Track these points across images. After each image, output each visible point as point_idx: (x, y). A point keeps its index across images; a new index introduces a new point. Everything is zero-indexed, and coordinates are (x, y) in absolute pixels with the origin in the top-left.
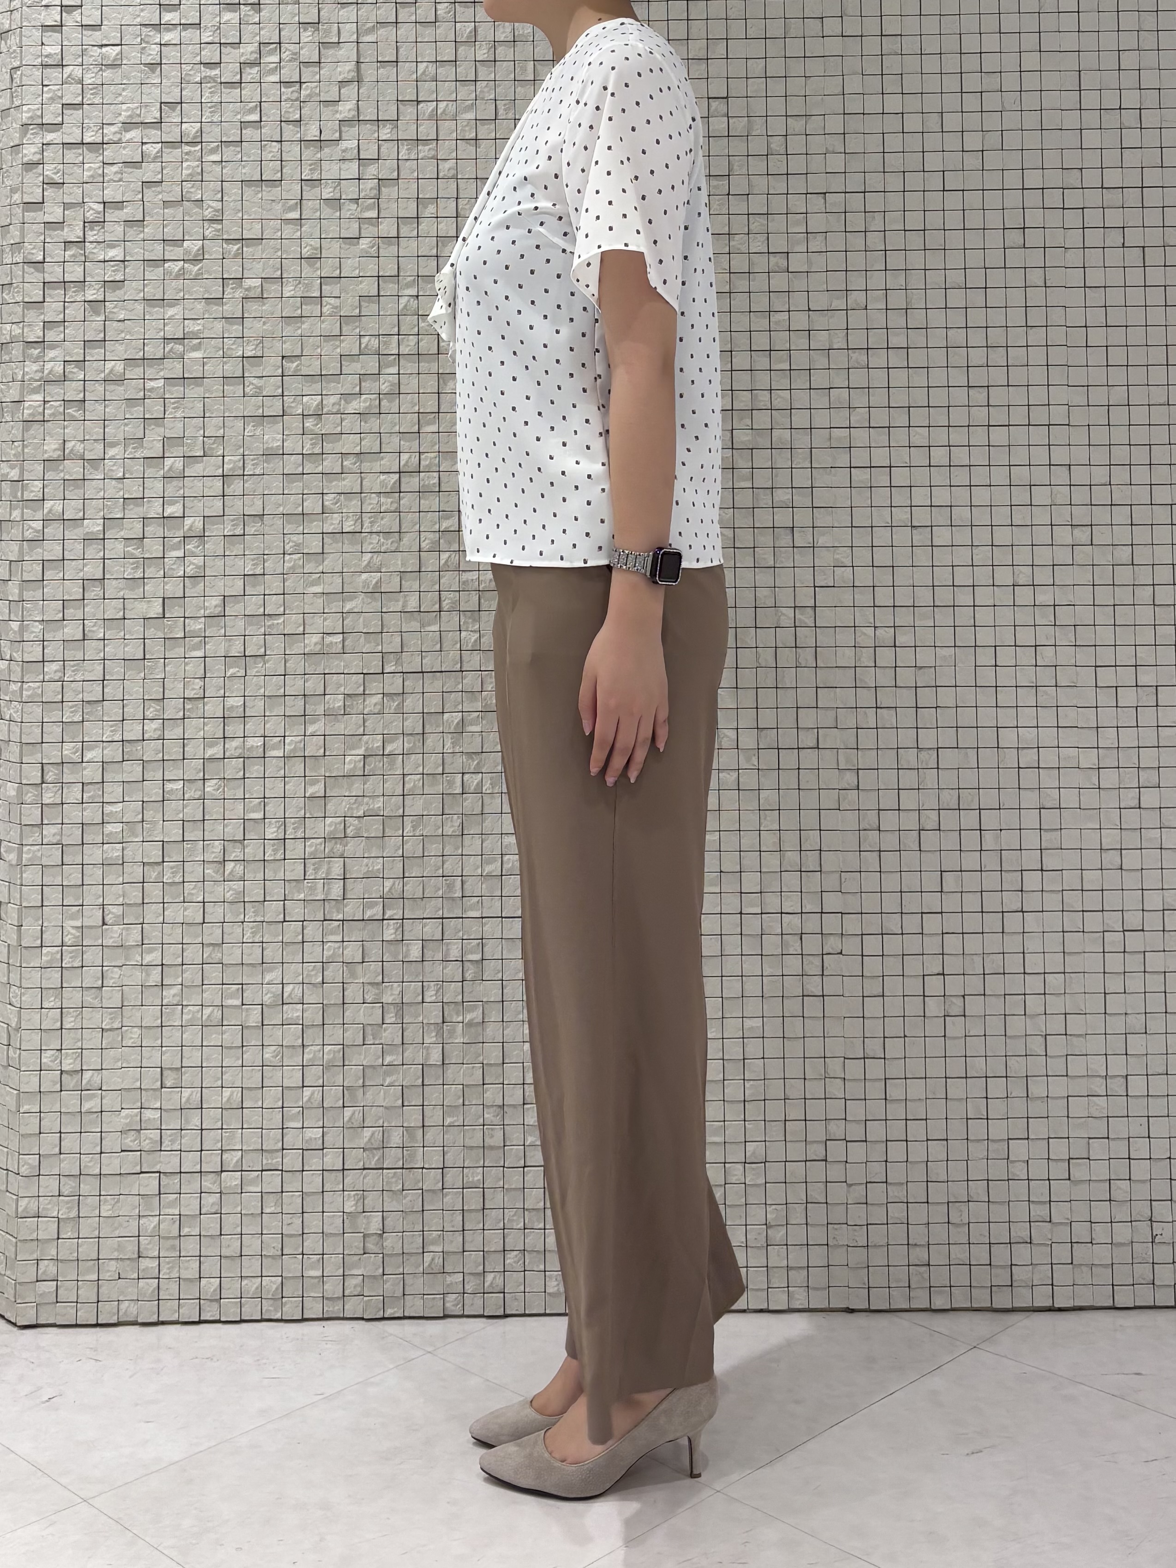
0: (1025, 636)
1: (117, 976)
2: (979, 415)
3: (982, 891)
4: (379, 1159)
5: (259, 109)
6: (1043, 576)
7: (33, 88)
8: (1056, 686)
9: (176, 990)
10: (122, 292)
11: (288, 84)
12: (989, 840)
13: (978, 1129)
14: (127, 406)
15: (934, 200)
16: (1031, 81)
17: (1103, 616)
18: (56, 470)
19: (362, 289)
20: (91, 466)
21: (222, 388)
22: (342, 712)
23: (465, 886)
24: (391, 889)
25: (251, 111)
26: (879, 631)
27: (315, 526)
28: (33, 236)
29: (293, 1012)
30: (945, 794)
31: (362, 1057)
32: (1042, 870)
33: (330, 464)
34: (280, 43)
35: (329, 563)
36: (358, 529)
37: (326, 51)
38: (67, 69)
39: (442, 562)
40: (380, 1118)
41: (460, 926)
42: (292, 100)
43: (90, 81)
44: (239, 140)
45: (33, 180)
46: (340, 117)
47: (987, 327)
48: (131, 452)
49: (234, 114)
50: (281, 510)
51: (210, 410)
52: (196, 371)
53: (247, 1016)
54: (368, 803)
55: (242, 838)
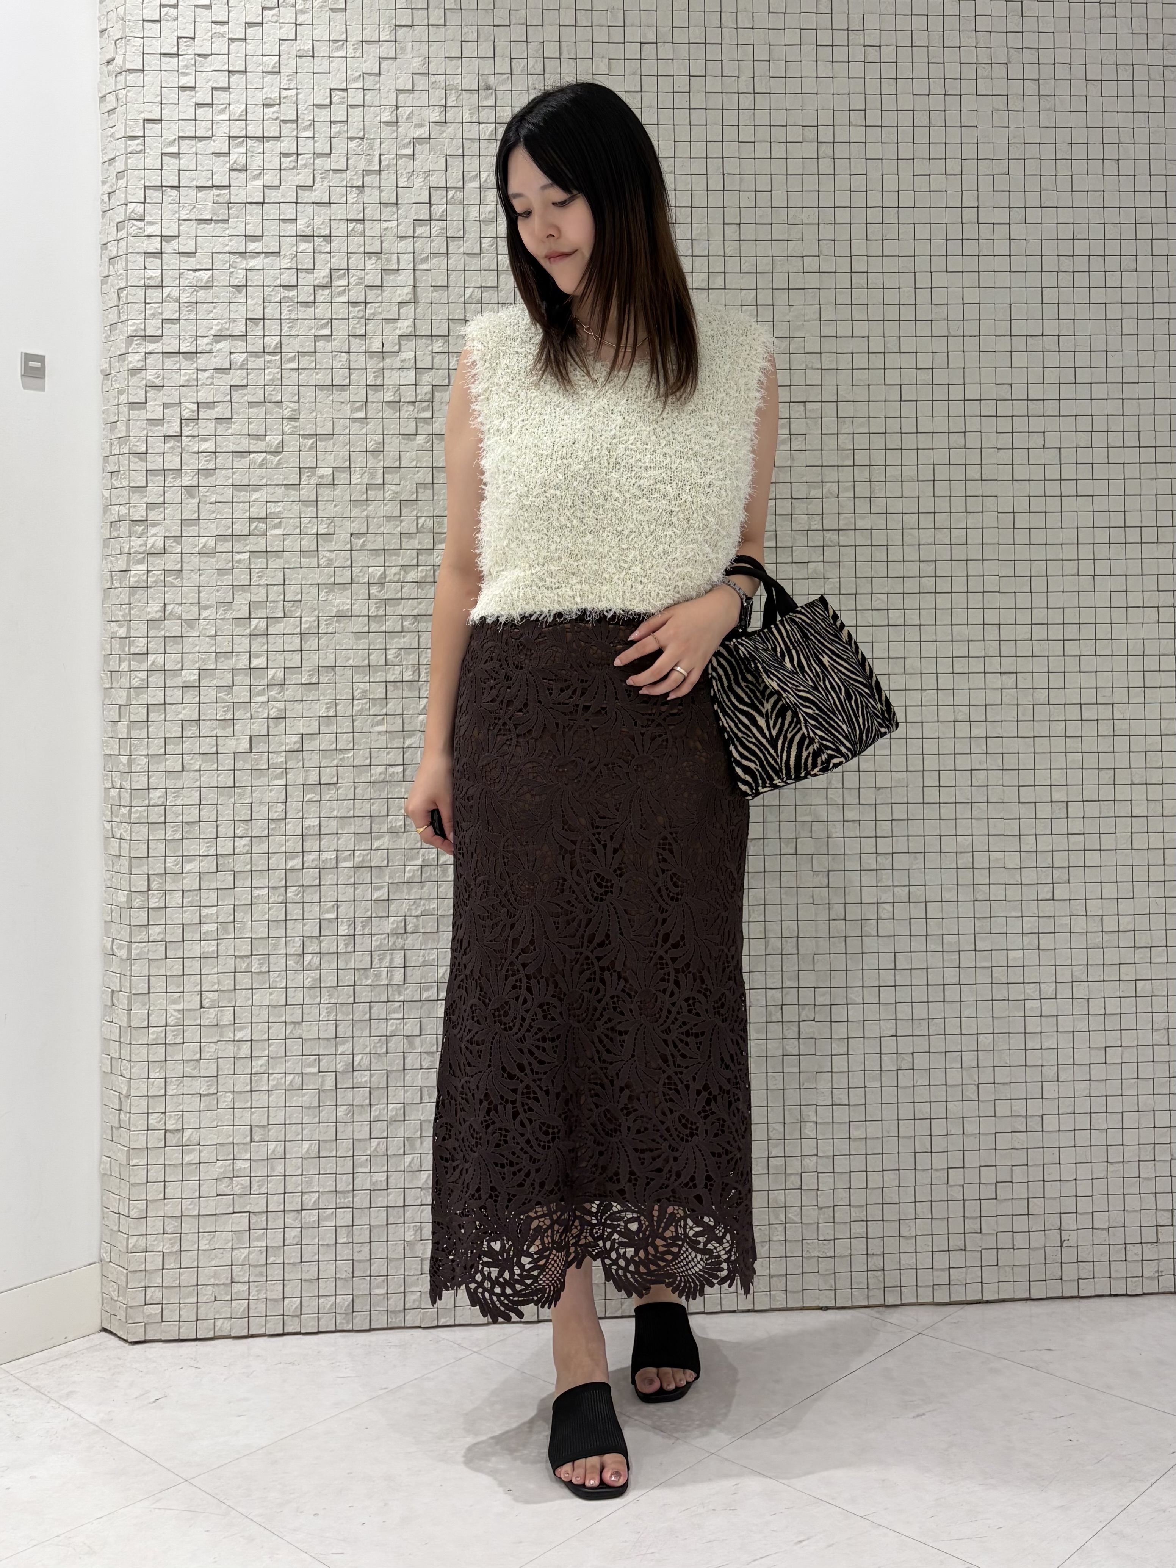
1: (213, 1050)
2: (928, 584)
3: (927, 969)
5: (330, 325)
6: (977, 714)
7: (136, 306)
8: (987, 802)
9: (263, 1061)
10: (213, 478)
11: (355, 304)
12: (933, 927)
13: (923, 1161)
14: (218, 575)
15: (893, 409)
16: (971, 312)
17: (1025, 746)
18: (158, 628)
19: (419, 478)
20: (189, 626)
21: (300, 560)
22: (402, 830)
25: (324, 326)
27: (380, 676)
28: (138, 431)
29: (363, 1078)
30: (897, 890)
31: (419, 1113)
32: (975, 950)
33: (391, 624)
34: (348, 270)
35: (393, 706)
36: (416, 678)
37: (387, 276)
38: (166, 291)
42: (358, 318)
43: (185, 300)
44: (313, 350)
45: (137, 383)
46: (399, 332)
47: (934, 513)
48: (222, 614)
49: (308, 329)
50: (350, 662)
51: (289, 579)
52: (278, 545)
53: (323, 1082)
54: (424, 905)
55: (318, 935)
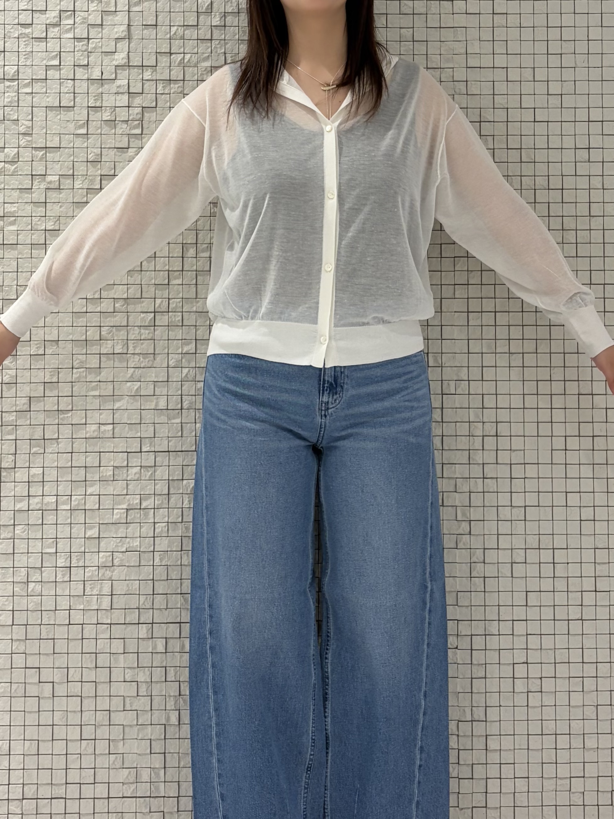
0: (586, 430)
3: (554, 606)
4: (134, 790)
5: (59, 57)
8: (607, 464)
11: (80, 39)
12: (560, 571)
13: (549, 770)
15: (528, 129)
21: (30, 251)
22: (112, 479)
24: (144, 602)
25: (54, 58)
26: (486, 425)
27: (95, 349)
29: (75, 688)
30: (529, 538)
31: (123, 719)
32: (596, 591)
33: (106, 306)
34: (74, 11)
35: (104, 375)
36: (125, 351)
37: (106, 17)
40: (134, 762)
42: (82, 51)
44: (45, 78)
46: (115, 63)
47: (563, 216)
49: (40, 59)
50: (70, 337)
51: (21, 267)
52: (13, 239)
53: (43, 690)
54: (129, 543)
55: (40, 566)
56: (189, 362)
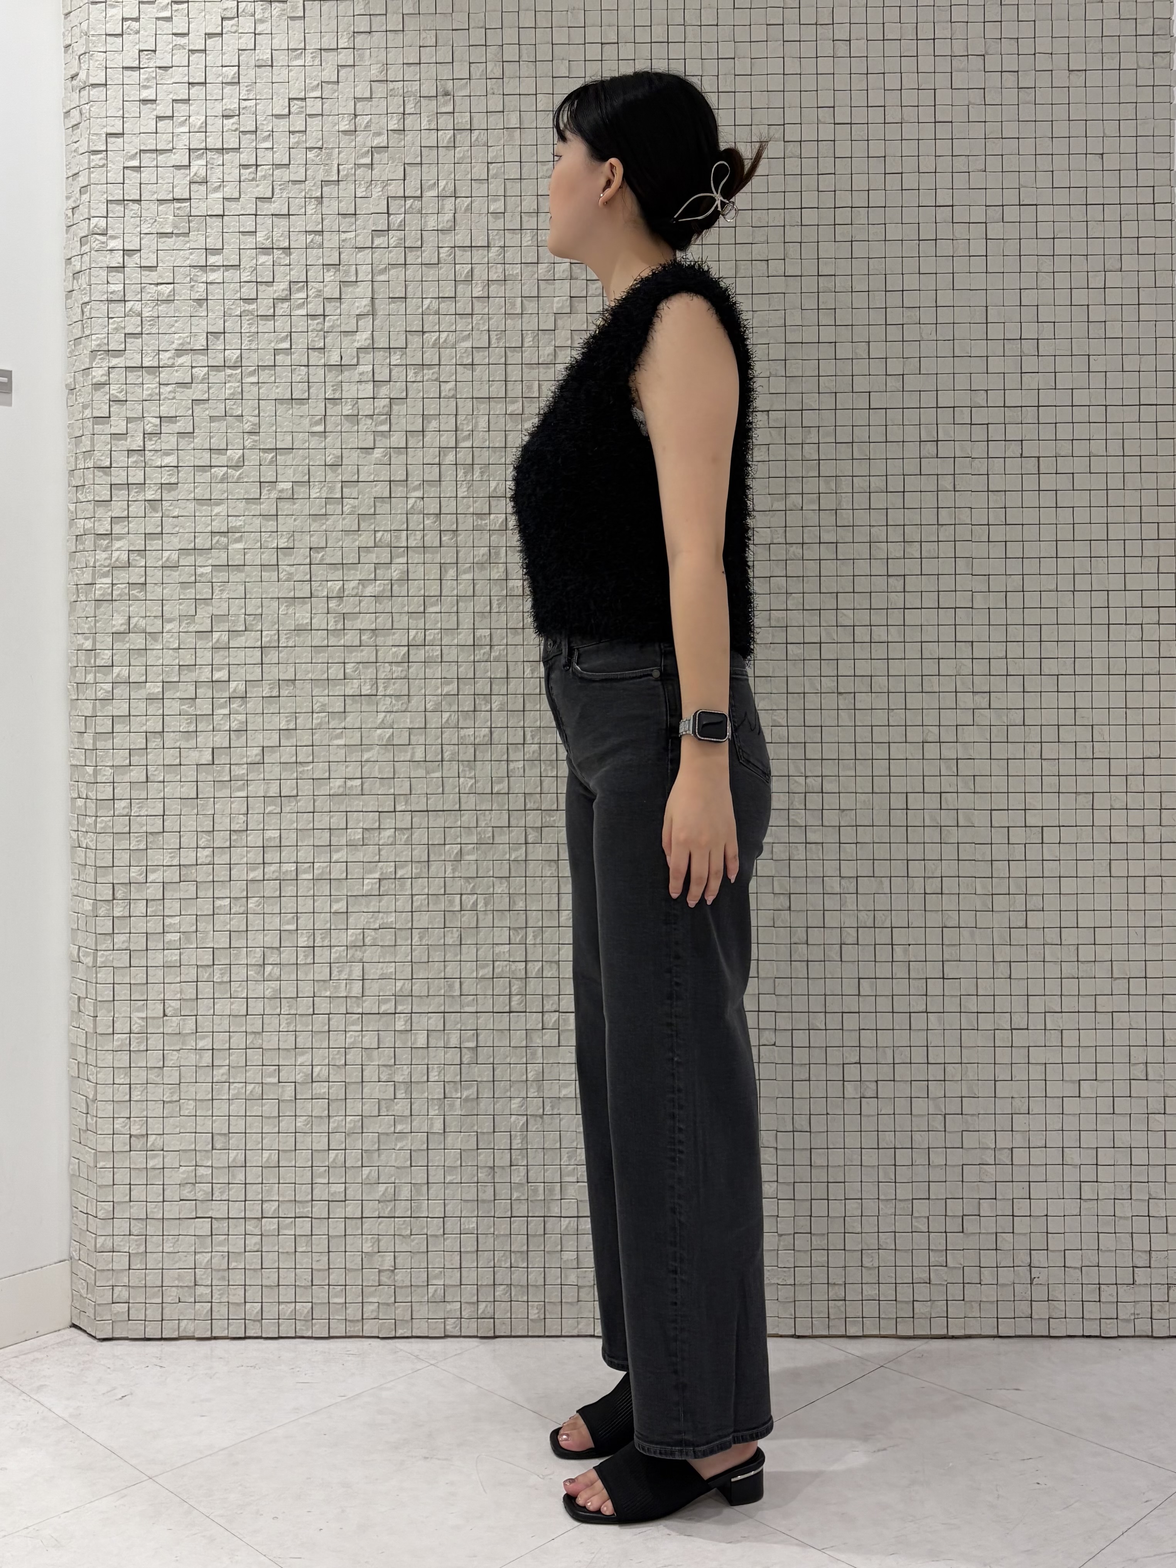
0: (932, 785)
1: (175, 1058)
2: (897, 600)
3: (893, 995)
4: (391, 1209)
5: (289, 338)
6: (948, 735)
7: (100, 320)
8: (958, 826)
9: (224, 1070)
10: (176, 492)
11: (314, 316)
12: (900, 954)
13: (887, 1191)
14: (181, 588)
15: (861, 417)
16: (945, 315)
17: (998, 768)
18: (123, 641)
19: (376, 492)
20: (152, 638)
21: (260, 574)
22: (361, 843)
23: (463, 987)
24: (401, 988)
25: (283, 340)
26: (808, 780)
27: (339, 690)
28: (102, 445)
29: (321, 1089)
30: (862, 915)
31: (377, 1126)
32: (943, 978)
33: (350, 638)
34: (307, 282)
35: (351, 720)
36: (374, 692)
37: (346, 288)
38: (129, 305)
39: (444, 721)
40: (392, 1176)
41: (458, 1019)
42: (317, 331)
43: (147, 315)
44: (273, 364)
45: (101, 397)
46: (357, 345)
47: (904, 525)
48: (185, 627)
49: (267, 343)
50: (310, 676)
51: (250, 592)
52: (239, 559)
53: (283, 1091)
54: (382, 918)
55: (278, 945)
56: (450, 705)
